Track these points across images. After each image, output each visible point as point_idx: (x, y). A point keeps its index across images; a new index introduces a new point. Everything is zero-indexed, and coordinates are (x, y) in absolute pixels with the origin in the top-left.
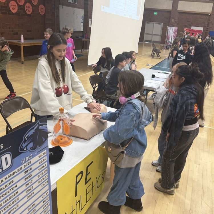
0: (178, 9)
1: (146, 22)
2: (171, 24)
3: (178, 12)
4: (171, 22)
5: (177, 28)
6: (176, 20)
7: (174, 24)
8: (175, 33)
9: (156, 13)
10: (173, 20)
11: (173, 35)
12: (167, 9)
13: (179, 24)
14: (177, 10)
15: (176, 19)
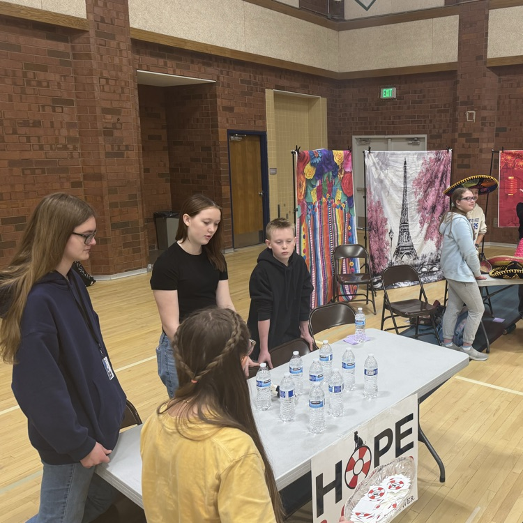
0: (492, 53)
1: (354, 137)
2: (461, 135)
3: (493, 69)
4: (460, 125)
5: (447, 155)
6: (485, 113)
7: (475, 135)
8: (430, 183)
9: (388, 93)
10: (471, 115)
11: (413, 200)
12: (435, 62)
13: (504, 129)
14: (486, 61)
15: (485, 108)
